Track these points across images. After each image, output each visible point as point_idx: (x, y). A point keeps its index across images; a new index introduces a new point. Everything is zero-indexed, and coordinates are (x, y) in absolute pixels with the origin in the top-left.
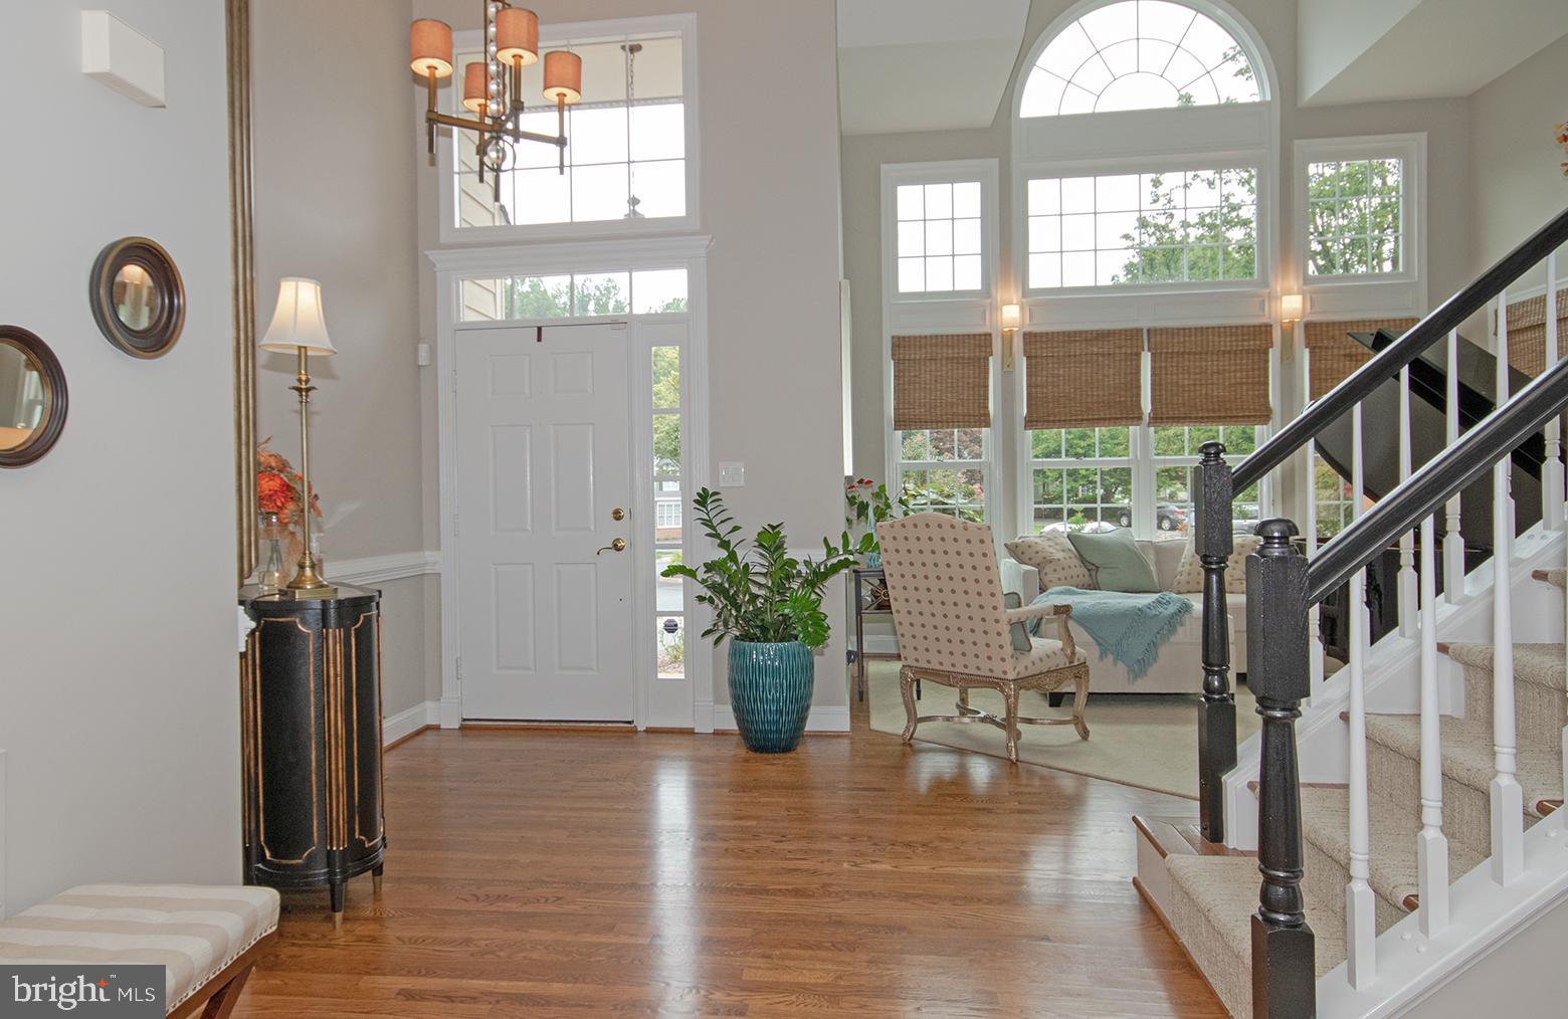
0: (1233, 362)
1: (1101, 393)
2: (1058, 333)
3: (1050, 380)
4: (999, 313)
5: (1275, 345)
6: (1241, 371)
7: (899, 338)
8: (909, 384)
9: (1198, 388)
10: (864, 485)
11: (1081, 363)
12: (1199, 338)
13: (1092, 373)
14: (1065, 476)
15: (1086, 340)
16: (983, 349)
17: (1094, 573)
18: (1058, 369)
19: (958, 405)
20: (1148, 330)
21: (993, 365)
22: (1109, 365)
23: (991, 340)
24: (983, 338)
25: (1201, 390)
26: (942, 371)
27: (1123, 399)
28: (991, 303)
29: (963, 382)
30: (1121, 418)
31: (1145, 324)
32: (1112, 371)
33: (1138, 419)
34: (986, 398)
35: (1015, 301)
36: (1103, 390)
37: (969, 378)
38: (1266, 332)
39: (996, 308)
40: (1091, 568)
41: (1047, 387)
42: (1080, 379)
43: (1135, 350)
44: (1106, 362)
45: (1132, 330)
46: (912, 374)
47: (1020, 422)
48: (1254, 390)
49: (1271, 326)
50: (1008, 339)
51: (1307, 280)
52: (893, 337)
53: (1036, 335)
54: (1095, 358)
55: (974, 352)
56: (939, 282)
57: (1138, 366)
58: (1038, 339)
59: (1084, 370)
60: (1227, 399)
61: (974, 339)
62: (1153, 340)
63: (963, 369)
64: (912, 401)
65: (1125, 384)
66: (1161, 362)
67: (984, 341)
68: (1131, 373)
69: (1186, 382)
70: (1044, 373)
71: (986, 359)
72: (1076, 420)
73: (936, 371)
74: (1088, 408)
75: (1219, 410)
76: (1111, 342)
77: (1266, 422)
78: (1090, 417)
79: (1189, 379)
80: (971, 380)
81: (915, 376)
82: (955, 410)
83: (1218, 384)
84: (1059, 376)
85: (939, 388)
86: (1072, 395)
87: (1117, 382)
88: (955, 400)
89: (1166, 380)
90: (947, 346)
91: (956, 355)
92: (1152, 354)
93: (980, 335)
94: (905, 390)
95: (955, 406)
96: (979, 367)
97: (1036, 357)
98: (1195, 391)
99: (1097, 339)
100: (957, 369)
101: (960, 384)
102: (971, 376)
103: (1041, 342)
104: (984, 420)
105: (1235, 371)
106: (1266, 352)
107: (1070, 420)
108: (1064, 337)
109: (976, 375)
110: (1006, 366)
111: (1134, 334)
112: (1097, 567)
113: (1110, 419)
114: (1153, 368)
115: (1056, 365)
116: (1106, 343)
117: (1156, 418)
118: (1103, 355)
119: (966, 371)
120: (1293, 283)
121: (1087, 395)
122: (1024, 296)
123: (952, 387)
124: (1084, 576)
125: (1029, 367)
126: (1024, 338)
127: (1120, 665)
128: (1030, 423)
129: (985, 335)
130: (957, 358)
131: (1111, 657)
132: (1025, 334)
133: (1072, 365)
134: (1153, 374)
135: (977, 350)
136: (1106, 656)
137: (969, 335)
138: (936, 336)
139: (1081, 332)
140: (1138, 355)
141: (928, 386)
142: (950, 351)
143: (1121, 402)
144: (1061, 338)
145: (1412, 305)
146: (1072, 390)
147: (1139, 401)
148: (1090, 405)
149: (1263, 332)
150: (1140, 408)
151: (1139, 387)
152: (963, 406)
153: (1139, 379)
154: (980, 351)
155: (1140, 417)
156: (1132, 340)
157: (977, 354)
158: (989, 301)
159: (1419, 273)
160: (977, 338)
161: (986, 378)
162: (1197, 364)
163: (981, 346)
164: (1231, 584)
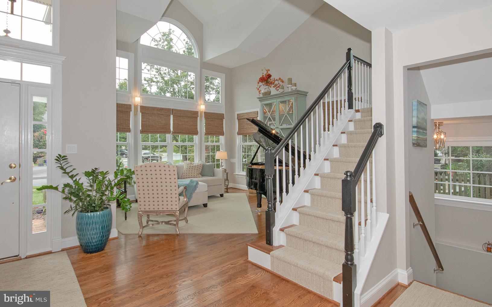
0: (190, 119)
1: (161, 125)
2: (150, 107)
3: (148, 120)
4: (134, 99)
11: (156, 116)
12: (183, 113)
13: (159, 119)
14: (150, 148)
15: (157, 110)
16: (129, 109)
18: (150, 117)
20: (172, 109)
21: (132, 114)
23: (131, 106)
24: (129, 106)
25: (184, 126)
28: (131, 96)
30: (166, 132)
31: (171, 107)
32: (163, 119)
33: (169, 132)
34: (129, 124)
35: (139, 96)
37: (124, 117)
39: (133, 97)
41: (147, 122)
42: (156, 121)
43: (169, 114)
44: (162, 116)
45: (169, 109)
47: (139, 131)
48: (194, 127)
49: (198, 112)
50: (136, 107)
51: (205, 102)
53: (144, 107)
54: (159, 115)
57: (170, 118)
59: (157, 118)
60: (189, 129)
62: (173, 112)
65: (167, 123)
66: (175, 118)
68: (168, 120)
69: (181, 124)
70: (146, 118)
71: (130, 112)
72: (154, 132)
74: (158, 129)
75: (187, 131)
76: (163, 111)
77: (197, 135)
78: (158, 131)
83: (187, 125)
84: (150, 119)
86: (153, 125)
87: (165, 122)
88: (120, 124)
89: (176, 123)
92: (173, 116)
95: (120, 125)
96: (127, 114)
97: (144, 113)
98: (182, 126)
99: (160, 110)
100: (121, 114)
101: (121, 119)
103: (146, 109)
104: (129, 131)
105: (191, 122)
106: (197, 118)
107: (153, 132)
108: (152, 108)
109: (126, 116)
110: (135, 115)
111: (169, 110)
113: (163, 132)
114: (173, 119)
115: (149, 116)
117: (174, 132)
118: (161, 114)
119: (123, 115)
120: (202, 103)
121: (157, 125)
125: (142, 115)
126: (141, 107)
128: (142, 132)
130: (121, 111)
133: (154, 116)
134: (173, 121)
135: (127, 109)
137: (125, 104)
139: (156, 108)
140: (170, 115)
143: (166, 128)
144: (151, 109)
145: (222, 111)
146: (153, 123)
147: (170, 128)
148: (158, 128)
149: (196, 113)
150: (170, 129)
151: (170, 124)
152: (122, 126)
153: (170, 122)
154: (128, 110)
155: (170, 132)
156: (168, 111)
157: (127, 110)
158: (130, 95)
159: (224, 104)
160: (127, 105)
161: (130, 118)
162: (183, 119)
163: (128, 108)
164: (197, 175)
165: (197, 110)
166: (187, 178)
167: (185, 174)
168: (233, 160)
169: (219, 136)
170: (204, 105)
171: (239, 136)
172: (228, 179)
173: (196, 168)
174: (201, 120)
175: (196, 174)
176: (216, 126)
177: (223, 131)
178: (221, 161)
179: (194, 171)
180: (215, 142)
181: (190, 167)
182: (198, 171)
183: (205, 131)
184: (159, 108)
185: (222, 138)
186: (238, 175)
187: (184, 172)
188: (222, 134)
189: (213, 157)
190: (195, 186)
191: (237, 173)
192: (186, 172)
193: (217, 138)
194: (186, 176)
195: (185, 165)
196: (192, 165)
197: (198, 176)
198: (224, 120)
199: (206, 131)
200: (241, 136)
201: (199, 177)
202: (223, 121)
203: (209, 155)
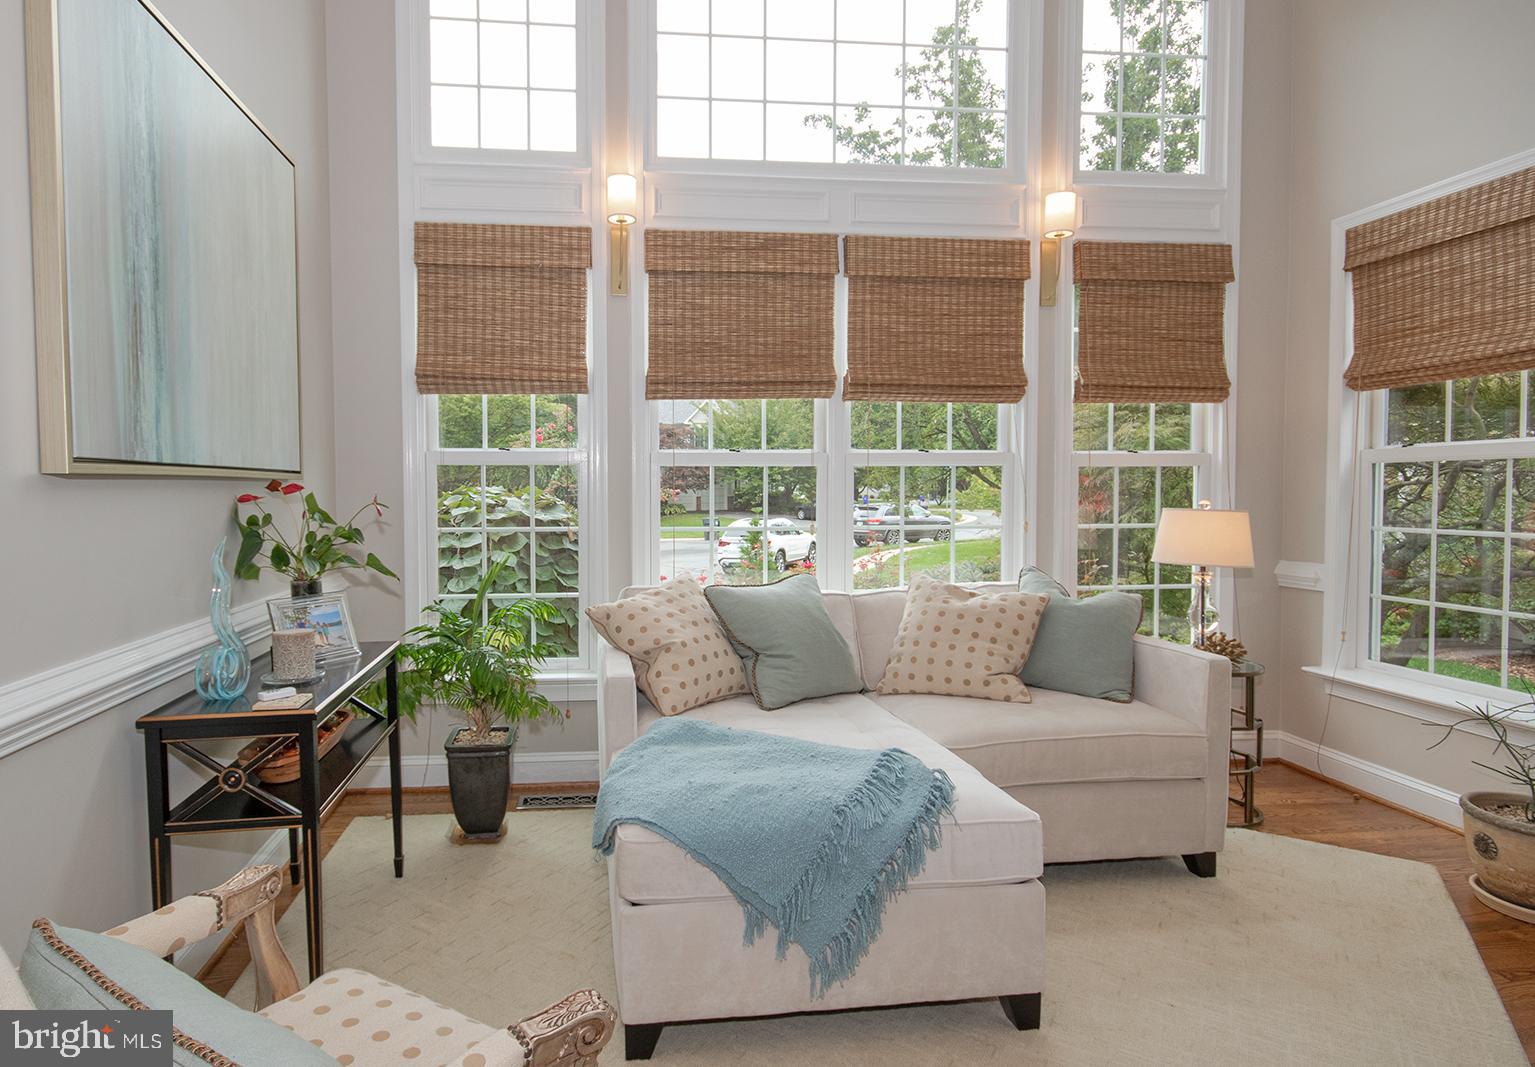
0: (971, 299)
1: (770, 339)
2: (702, 233)
3: (689, 314)
4: (603, 189)
5: (1032, 274)
6: (983, 313)
7: (426, 225)
8: (446, 309)
9: (919, 339)
10: (281, 494)
11: (739, 287)
12: (923, 257)
13: (756, 305)
15: (747, 249)
16: (575, 254)
17: (750, 664)
18: (702, 295)
19: (531, 351)
20: (846, 240)
21: (593, 283)
22: (784, 293)
23: (589, 239)
24: (575, 234)
25: (923, 342)
26: (504, 288)
27: (805, 352)
28: (591, 174)
29: (541, 312)
30: (801, 383)
31: (841, 228)
32: (788, 304)
33: (824, 384)
34: (581, 341)
35: (631, 171)
36: (774, 335)
37: (551, 304)
38: (1021, 253)
39: (597, 184)
40: (745, 652)
41: (683, 326)
42: (738, 316)
43: (824, 270)
44: (779, 290)
45: (820, 237)
46: (451, 292)
47: (638, 387)
48: (1000, 346)
49: (1029, 243)
50: (618, 237)
51: (1078, 177)
52: (416, 224)
53: (665, 235)
54: (761, 281)
55: (560, 259)
56: (504, 134)
57: (830, 298)
58: (669, 241)
59: (744, 301)
60: (962, 359)
61: (560, 236)
62: (852, 254)
63: (541, 288)
64: (450, 341)
65: (809, 327)
66: (864, 294)
67: (576, 241)
68: (818, 309)
69: (902, 329)
70: (679, 302)
71: (581, 271)
73: (494, 289)
74: (749, 365)
75: (950, 376)
76: (788, 254)
77: (1016, 399)
78: (754, 378)
79: (906, 324)
80: (555, 309)
81: (456, 297)
82: (526, 360)
83: (949, 334)
84: (702, 307)
85: (499, 320)
86: (724, 342)
87: (796, 323)
88: (526, 343)
89: (872, 322)
90: (513, 245)
91: (528, 262)
92: (851, 279)
93: (570, 229)
94: (437, 321)
95: (526, 353)
96: (569, 286)
97: (665, 272)
98: (915, 342)
99: (764, 248)
100: (532, 288)
101: (536, 315)
102: (556, 301)
103: (675, 247)
104: (576, 379)
105: (975, 314)
106: (1020, 288)
108: (711, 240)
109: (564, 300)
110: (613, 288)
111: (823, 244)
112: (757, 654)
113: (783, 383)
114: (852, 303)
115: (698, 289)
116: (779, 255)
117: (856, 385)
118: (775, 275)
119: (546, 292)
120: (1059, 177)
121: (748, 344)
122: (646, 166)
123: (522, 319)
124: (732, 671)
125: (653, 288)
126: (647, 240)
127: (795, 951)
128: (655, 386)
129: (580, 229)
130: (530, 267)
131: (771, 934)
132: (647, 232)
133: (725, 290)
134: (852, 313)
135: (566, 256)
136: (761, 934)
137: (551, 229)
138: (493, 227)
139: (739, 235)
140: (829, 277)
141: (480, 316)
142: (518, 255)
143: (801, 356)
144: (707, 243)
145: (1220, 225)
146: (724, 333)
147: (829, 357)
148: (753, 359)
149: (1014, 252)
150: (830, 367)
151: (830, 333)
152: (541, 354)
153: (829, 321)
154: (571, 258)
155: (830, 384)
156: (819, 252)
157: (565, 263)
158: (587, 172)
159: (1229, 177)
160: (566, 233)
161: (581, 306)
162: (919, 299)
163: (571, 248)
164: (987, 683)
165: (1018, 235)
166: (913, 693)
167: (904, 668)
168: (1298, 573)
169: (1186, 411)
170: (1073, 191)
171: (1365, 394)
172: (1257, 715)
173: (987, 628)
174: (1048, 299)
175: (979, 673)
176: (1162, 339)
177: (1222, 370)
178: (1196, 579)
179: (972, 649)
180: (1157, 448)
181: (942, 614)
182: (1000, 648)
183: (1074, 372)
184: (757, 235)
185: (1209, 423)
186: (1333, 681)
187: (897, 648)
188: (1216, 388)
189: (1139, 546)
190: (913, 828)
191: (1326, 670)
192: (909, 648)
193: (1171, 420)
194: (912, 677)
195: (908, 597)
196: (956, 604)
197: (997, 687)
198: (1231, 292)
199: (1083, 370)
200: (1382, 395)
201: (1007, 699)
202: (1218, 301)
203: (1110, 531)
